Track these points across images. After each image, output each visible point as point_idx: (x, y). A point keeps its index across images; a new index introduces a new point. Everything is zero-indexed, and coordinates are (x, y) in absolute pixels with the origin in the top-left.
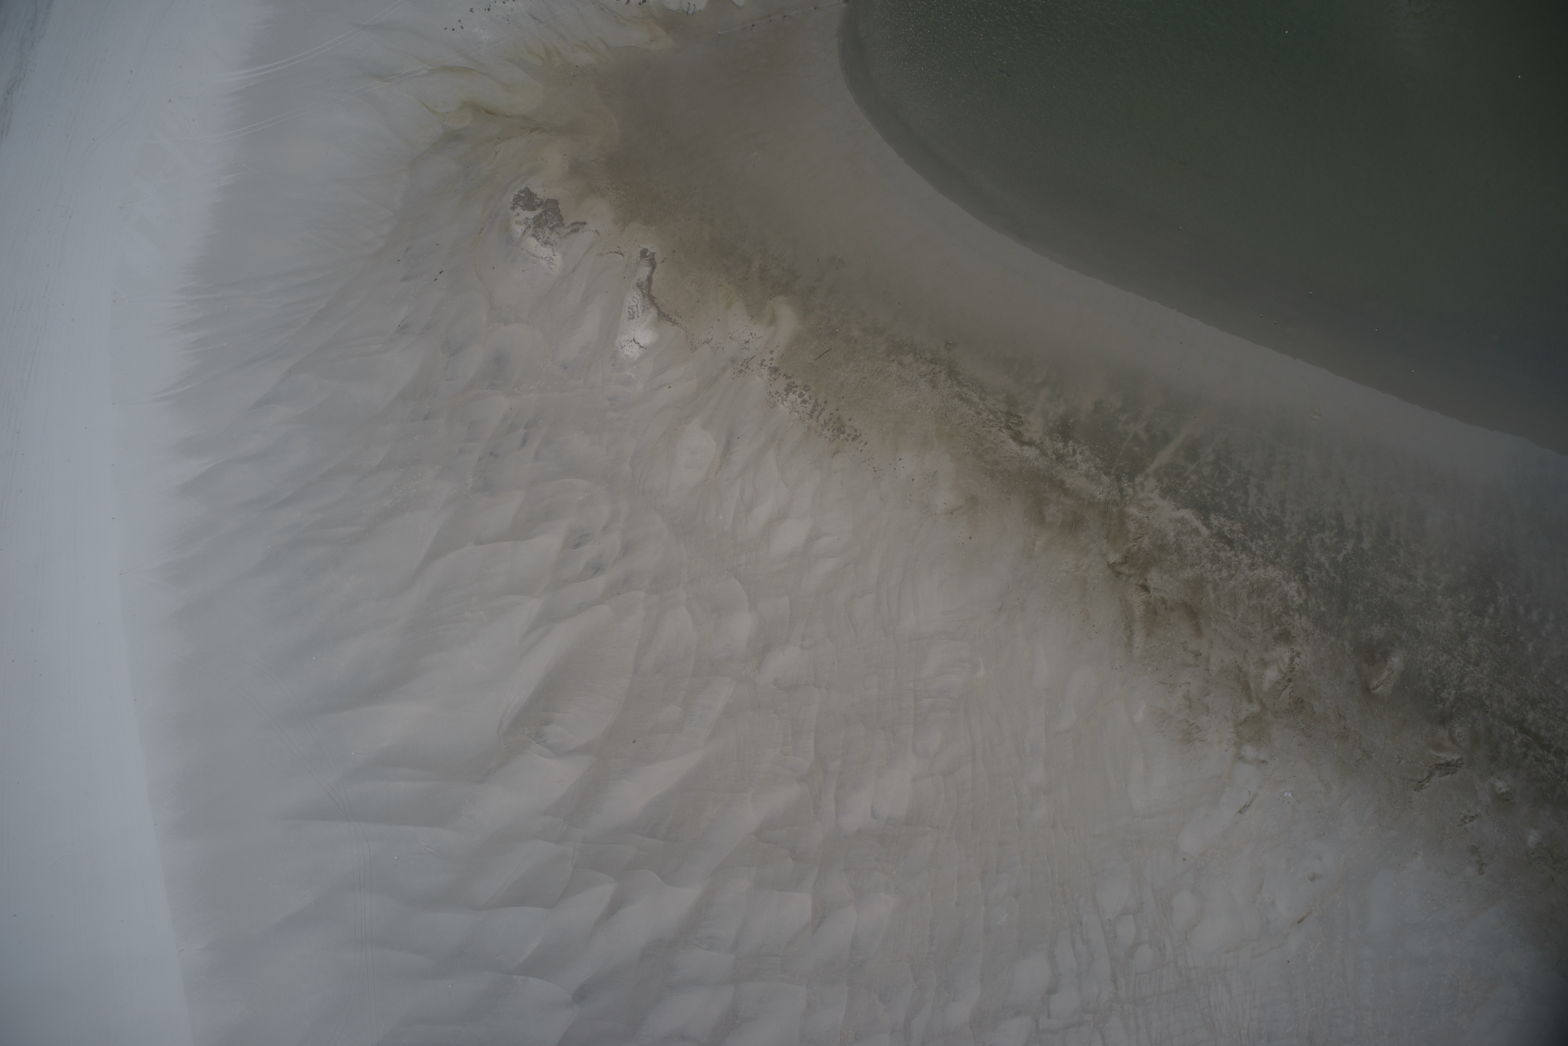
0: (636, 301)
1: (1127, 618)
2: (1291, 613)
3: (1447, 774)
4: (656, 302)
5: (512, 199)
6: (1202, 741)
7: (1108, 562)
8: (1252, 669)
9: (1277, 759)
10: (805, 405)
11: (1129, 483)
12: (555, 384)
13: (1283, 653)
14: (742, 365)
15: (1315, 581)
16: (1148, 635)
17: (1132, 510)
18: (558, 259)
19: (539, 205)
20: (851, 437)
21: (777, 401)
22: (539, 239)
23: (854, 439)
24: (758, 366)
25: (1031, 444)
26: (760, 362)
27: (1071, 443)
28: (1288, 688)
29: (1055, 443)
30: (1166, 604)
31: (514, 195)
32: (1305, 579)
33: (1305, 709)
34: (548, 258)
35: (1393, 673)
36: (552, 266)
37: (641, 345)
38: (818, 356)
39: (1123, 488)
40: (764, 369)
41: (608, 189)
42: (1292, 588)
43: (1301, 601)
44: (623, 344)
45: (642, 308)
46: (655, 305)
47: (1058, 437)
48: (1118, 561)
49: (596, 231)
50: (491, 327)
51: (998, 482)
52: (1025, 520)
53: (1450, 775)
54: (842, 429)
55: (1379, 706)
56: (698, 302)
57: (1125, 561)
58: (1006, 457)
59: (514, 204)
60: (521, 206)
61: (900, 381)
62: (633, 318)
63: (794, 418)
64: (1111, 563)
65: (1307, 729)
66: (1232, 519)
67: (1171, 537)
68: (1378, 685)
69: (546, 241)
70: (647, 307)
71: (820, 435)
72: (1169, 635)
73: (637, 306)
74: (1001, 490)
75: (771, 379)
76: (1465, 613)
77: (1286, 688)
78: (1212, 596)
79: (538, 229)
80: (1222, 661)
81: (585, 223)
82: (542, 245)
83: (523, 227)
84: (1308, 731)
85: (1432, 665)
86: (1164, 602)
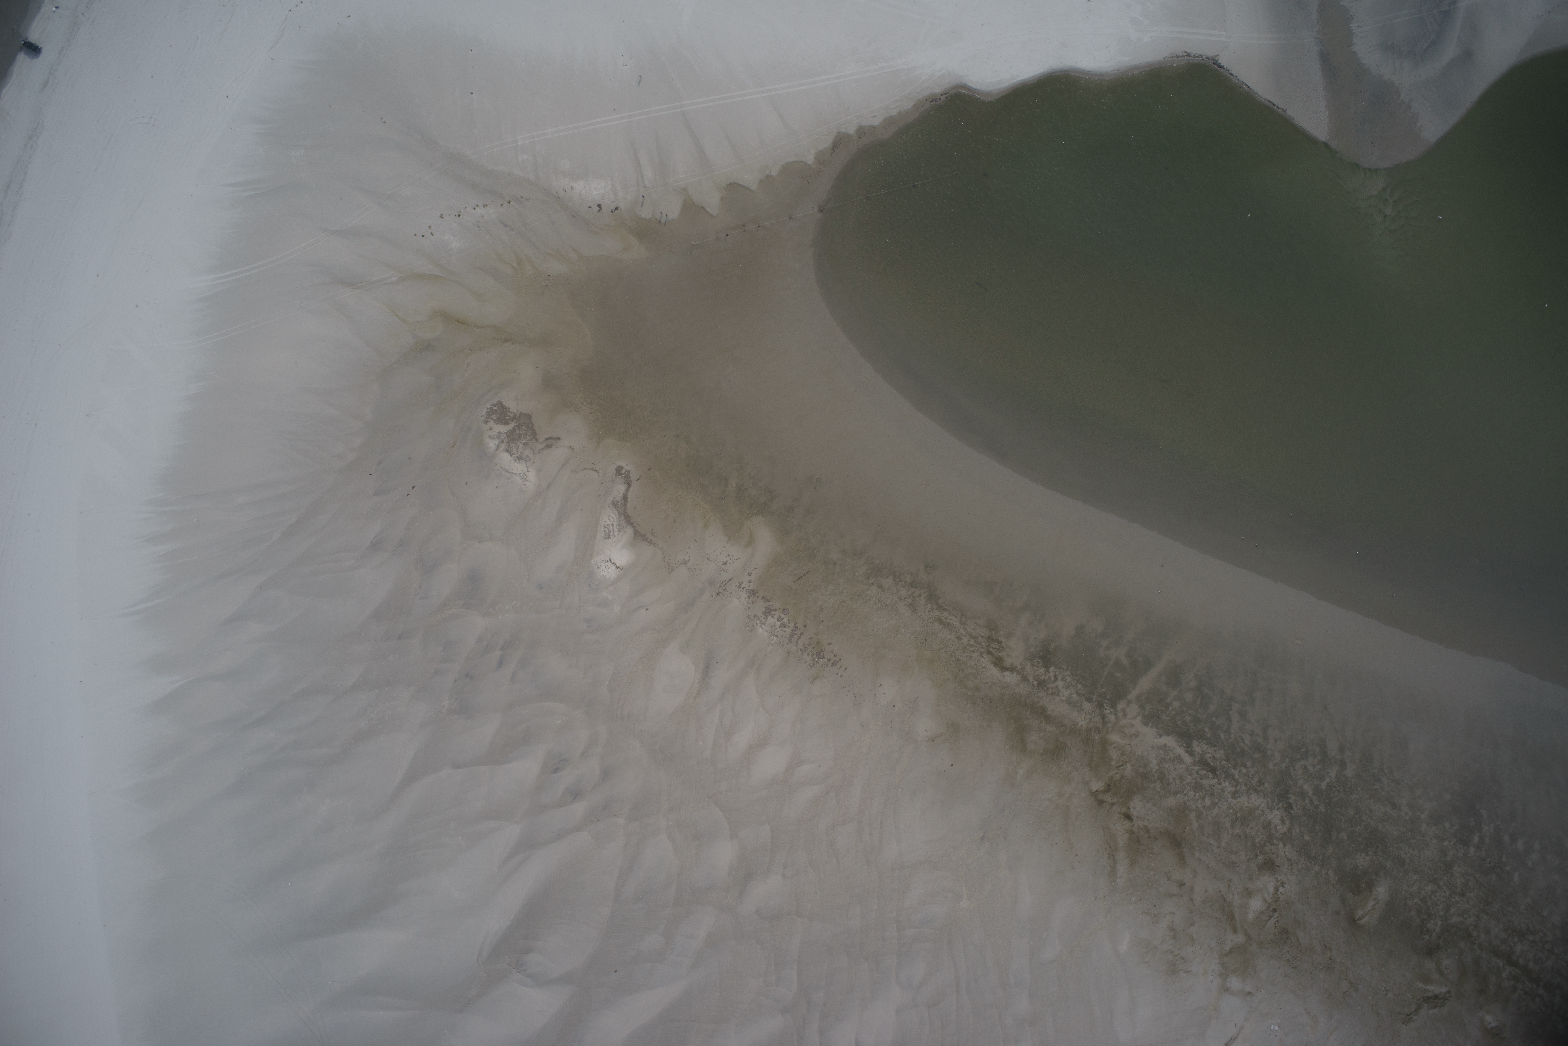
0: (612, 520)
1: (1110, 847)
2: (1275, 842)
4: (632, 521)
5: (485, 412)
6: (1187, 972)
7: (1090, 790)
8: (1236, 899)
9: (1263, 991)
10: (784, 629)
11: (1111, 710)
12: (531, 604)
13: (1267, 883)
15: (1299, 809)
16: (1132, 864)
17: (1115, 737)
18: (532, 476)
19: (512, 420)
20: (831, 662)
21: (755, 625)
22: (513, 454)
24: (736, 588)
25: (1012, 669)
26: (738, 585)
27: (1052, 669)
28: (1273, 918)
29: (1037, 668)
30: (1149, 833)
31: (487, 408)
32: (1289, 807)
33: (1290, 940)
34: (522, 474)
35: (1378, 903)
36: (526, 483)
37: (618, 566)
38: (796, 579)
39: (1105, 714)
40: (743, 591)
41: (582, 404)
42: (1275, 816)
43: (1285, 830)
44: (599, 564)
45: (618, 527)
46: (631, 524)
47: (1039, 663)
48: (1100, 789)
49: (570, 447)
50: (465, 545)
51: (980, 708)
52: (1007, 747)
54: (822, 653)
55: (1365, 937)
56: (675, 522)
57: (1108, 789)
58: (987, 683)
59: (487, 418)
60: (494, 420)
61: (879, 604)
62: (609, 537)
63: (773, 642)
64: (1094, 791)
65: (1293, 960)
66: (1215, 746)
67: (1154, 764)
68: (1364, 915)
69: (520, 457)
70: (622, 526)
71: (799, 660)
72: (1153, 865)
73: (612, 525)
74: (982, 717)
75: (749, 602)
76: (1450, 842)
77: (1271, 917)
78: (1195, 825)
79: (511, 444)
80: (1206, 891)
81: (559, 439)
82: (516, 461)
83: (497, 442)
84: (1293, 962)
85: (1417, 895)
86: (1147, 831)
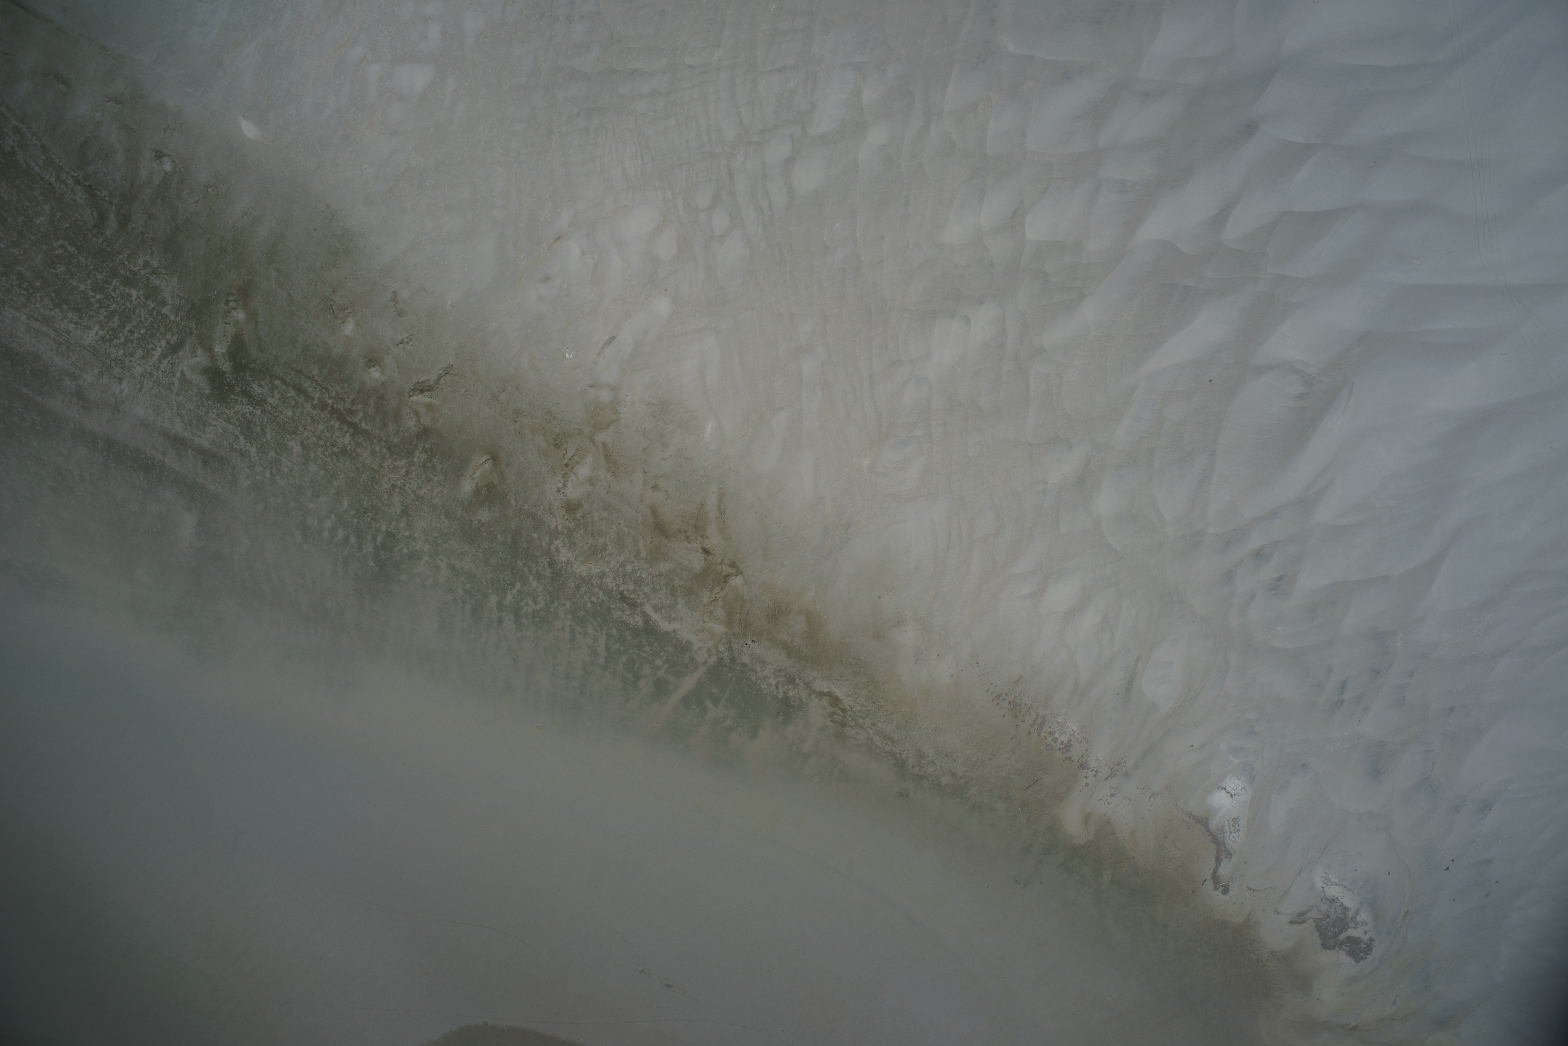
1: (724, 521)
3: (423, 382)
7: (743, 576)
11: (722, 656)
14: (1118, 770)
17: (719, 629)
23: (999, 696)
26: (1099, 774)
38: (1039, 781)
40: (1094, 767)
42: (564, 555)
52: (825, 617)
53: (420, 382)
67: (681, 602)
74: (850, 646)
80: (631, 482)
84: (551, 417)
85: (434, 484)
86: (687, 538)
